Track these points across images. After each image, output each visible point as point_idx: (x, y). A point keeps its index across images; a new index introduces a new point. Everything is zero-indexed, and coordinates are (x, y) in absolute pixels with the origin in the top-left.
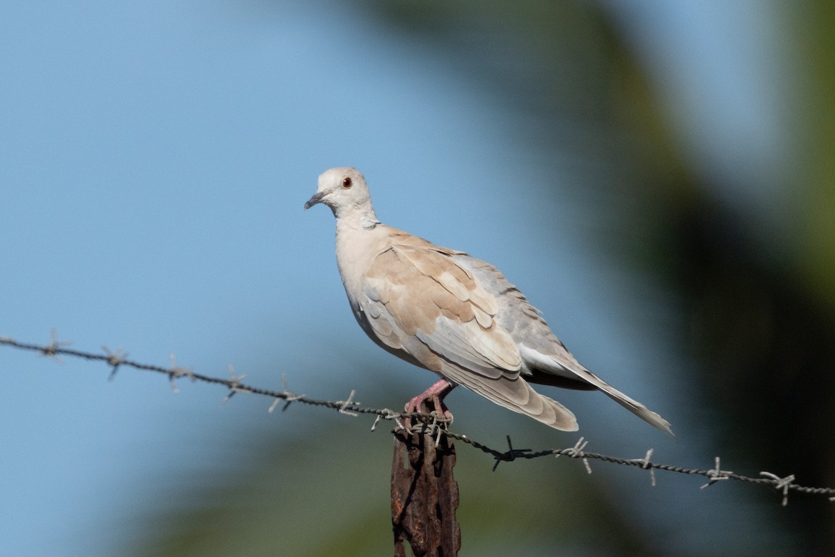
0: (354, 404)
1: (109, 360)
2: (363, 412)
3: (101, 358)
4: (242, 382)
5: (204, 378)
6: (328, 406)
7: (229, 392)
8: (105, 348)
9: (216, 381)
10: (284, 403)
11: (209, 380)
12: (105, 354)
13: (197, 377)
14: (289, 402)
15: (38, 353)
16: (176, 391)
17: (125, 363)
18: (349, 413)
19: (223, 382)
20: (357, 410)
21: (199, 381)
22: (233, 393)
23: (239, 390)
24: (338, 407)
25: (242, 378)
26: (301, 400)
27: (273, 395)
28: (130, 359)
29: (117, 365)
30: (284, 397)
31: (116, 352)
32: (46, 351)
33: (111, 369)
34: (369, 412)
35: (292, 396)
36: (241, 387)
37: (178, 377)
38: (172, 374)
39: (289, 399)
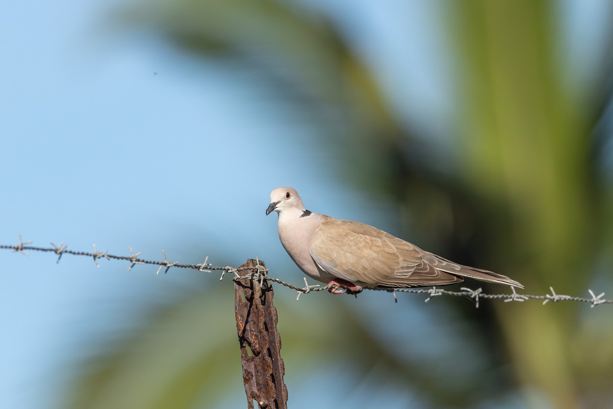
0: (208, 265)
1: (56, 251)
2: (214, 269)
3: (51, 250)
4: (138, 258)
5: (115, 257)
6: (192, 268)
7: (131, 264)
8: (52, 244)
9: (122, 258)
10: (165, 268)
11: (118, 258)
12: (53, 248)
13: (111, 257)
14: (169, 267)
15: (13, 250)
16: (98, 266)
17: (66, 252)
18: (206, 271)
19: (127, 259)
20: (210, 269)
21: (112, 259)
22: (134, 264)
23: (136, 262)
24: (199, 268)
25: (138, 255)
26: (175, 265)
27: (158, 263)
28: (68, 249)
29: (61, 253)
30: (165, 264)
31: (59, 246)
32: (17, 249)
33: (58, 256)
34: (218, 269)
35: (170, 264)
36: (139, 260)
37: (99, 258)
38: (95, 257)
39: (168, 265)
